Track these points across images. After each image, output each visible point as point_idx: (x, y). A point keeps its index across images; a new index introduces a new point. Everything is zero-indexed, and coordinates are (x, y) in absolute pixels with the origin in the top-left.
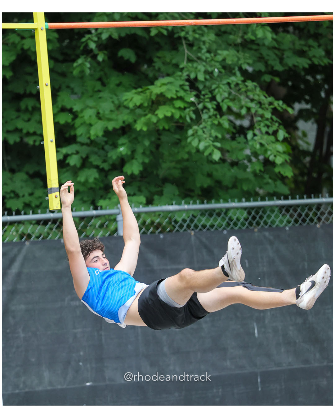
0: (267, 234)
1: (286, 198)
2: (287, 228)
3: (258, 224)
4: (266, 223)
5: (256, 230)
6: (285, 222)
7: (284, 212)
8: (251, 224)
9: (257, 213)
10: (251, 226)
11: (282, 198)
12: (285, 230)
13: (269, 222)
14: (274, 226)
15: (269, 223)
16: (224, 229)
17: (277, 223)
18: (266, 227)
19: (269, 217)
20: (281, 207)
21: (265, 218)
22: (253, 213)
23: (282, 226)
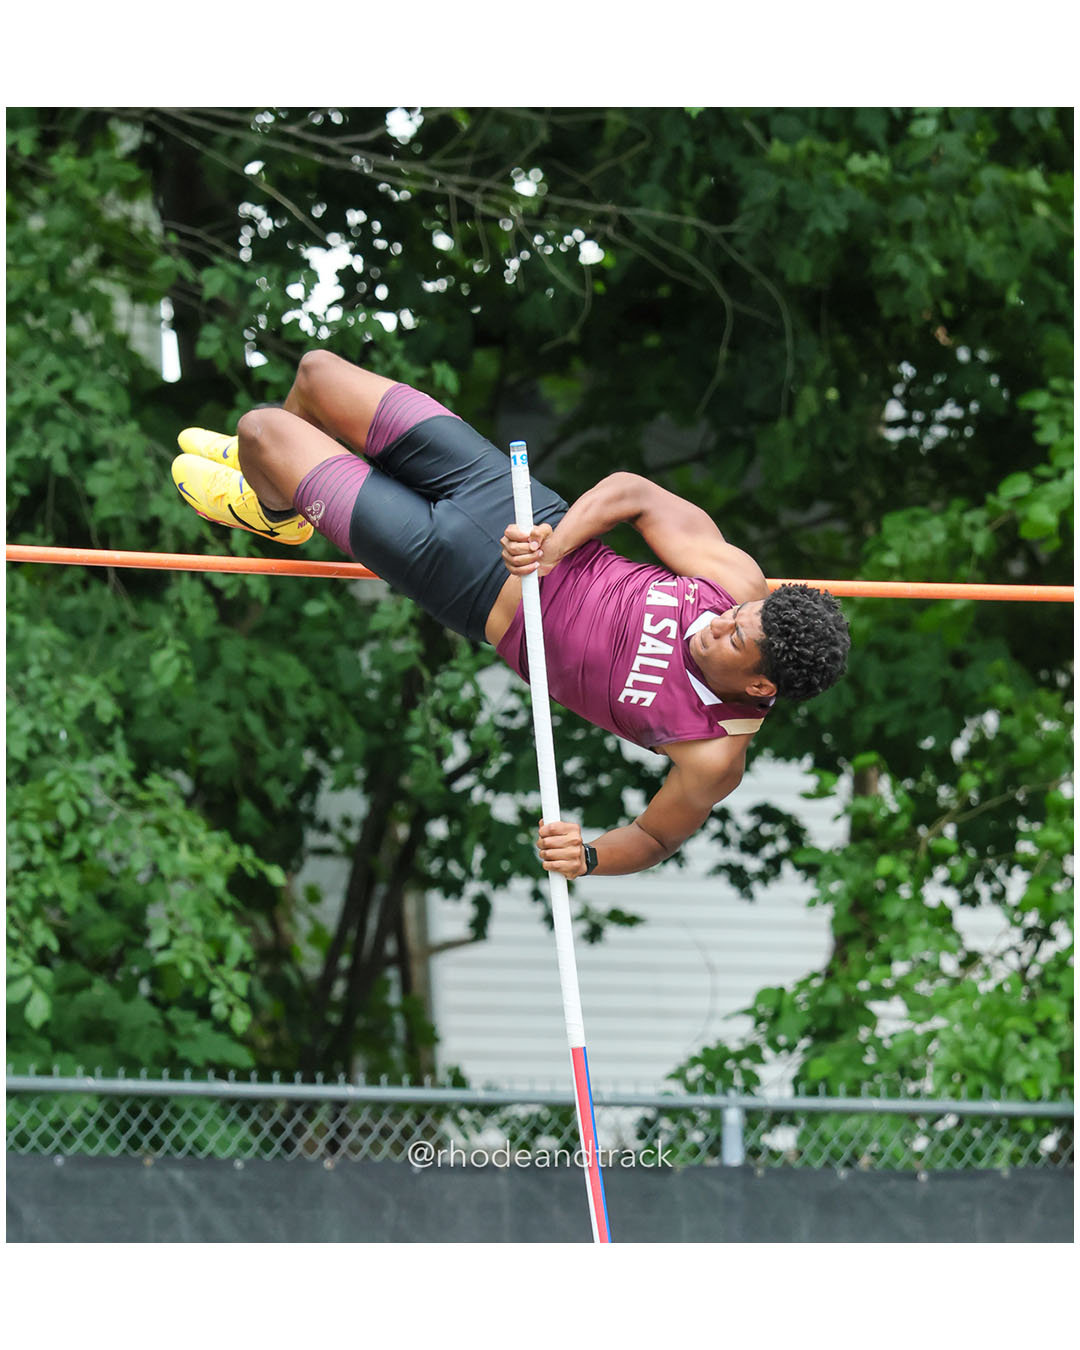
0: (179, 1175)
1: (243, 1076)
2: (239, 1164)
3: (156, 1143)
4: (178, 1144)
5: (149, 1162)
6: (232, 1148)
7: (233, 1114)
8: (135, 1143)
9: (156, 1112)
10: (136, 1149)
11: (232, 1074)
12: (234, 1170)
13: (189, 1140)
14: (201, 1155)
15: (189, 1146)
16: (58, 1150)
17: (211, 1146)
18: (179, 1155)
19: (189, 1126)
20: (229, 1101)
21: (178, 1129)
22: (145, 1112)
23: (223, 1155)
